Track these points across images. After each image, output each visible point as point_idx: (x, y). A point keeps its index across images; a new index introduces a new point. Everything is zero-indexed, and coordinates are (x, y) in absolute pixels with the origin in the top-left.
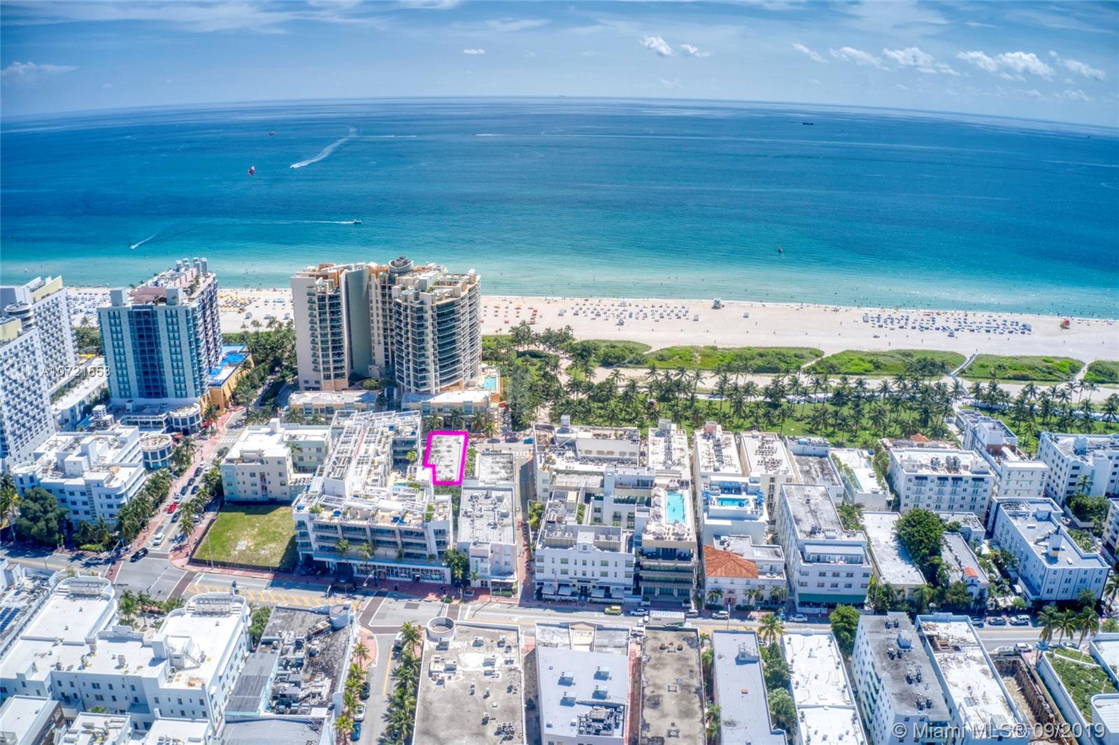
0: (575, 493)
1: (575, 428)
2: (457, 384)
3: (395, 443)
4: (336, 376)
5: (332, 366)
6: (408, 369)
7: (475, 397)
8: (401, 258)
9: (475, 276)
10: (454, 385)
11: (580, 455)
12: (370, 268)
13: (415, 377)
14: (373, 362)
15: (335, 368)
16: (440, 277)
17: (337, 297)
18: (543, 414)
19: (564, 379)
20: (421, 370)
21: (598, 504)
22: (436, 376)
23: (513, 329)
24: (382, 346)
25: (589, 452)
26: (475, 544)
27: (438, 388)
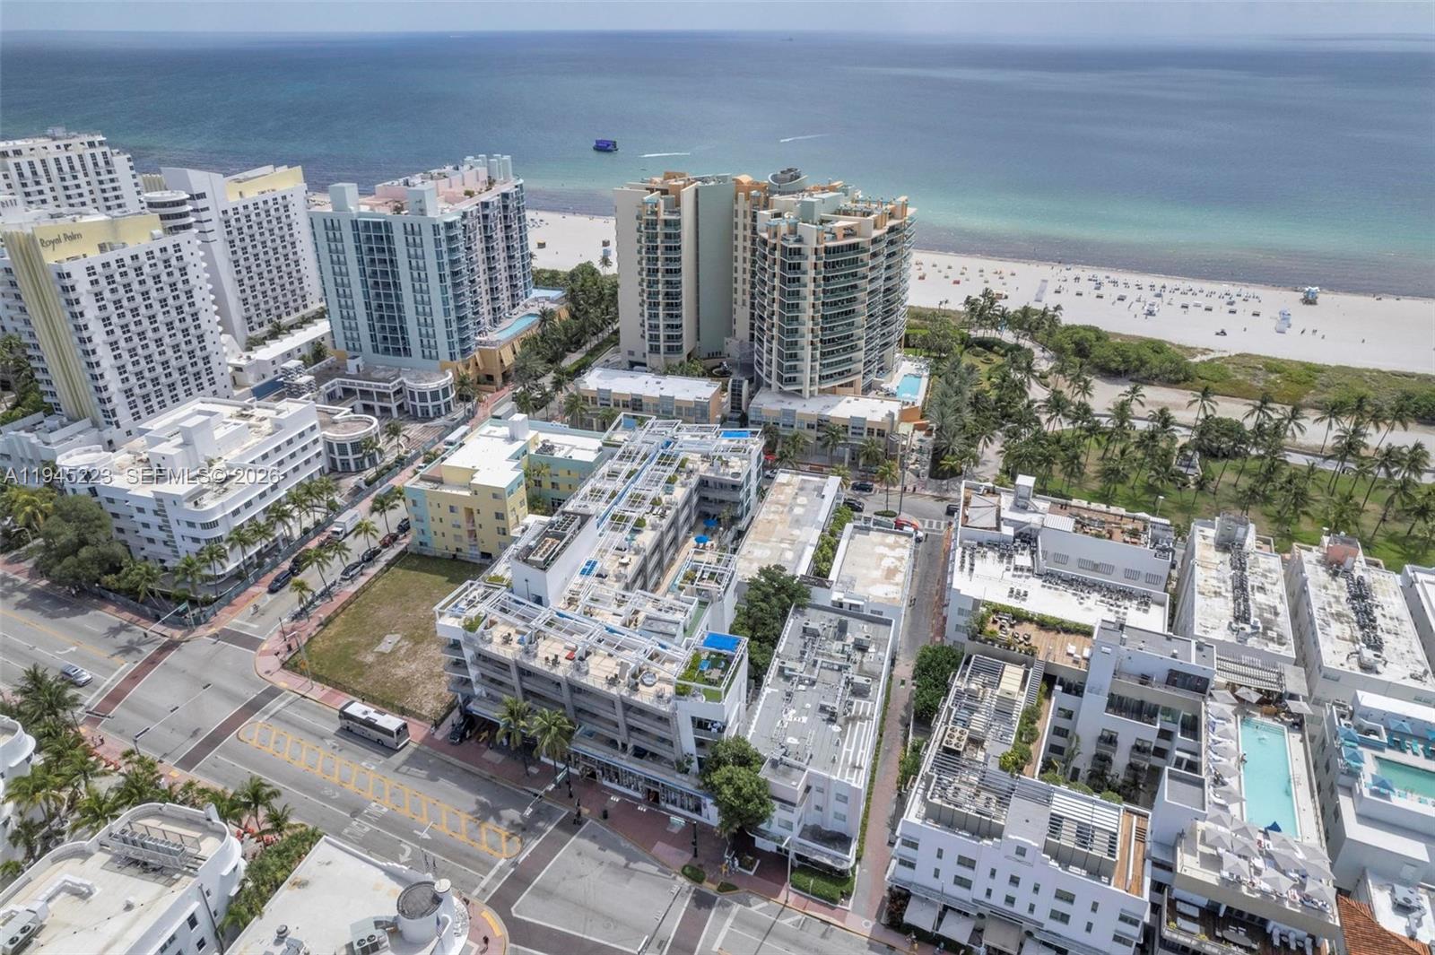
0: (1020, 671)
1: (1042, 504)
2: (851, 384)
3: (703, 483)
4: (670, 349)
5: (662, 333)
6: (770, 351)
7: (871, 410)
8: (790, 170)
9: (905, 205)
10: (846, 385)
11: (1044, 566)
12: (738, 182)
13: (780, 366)
14: (731, 333)
15: (669, 338)
16: (846, 203)
17: (677, 224)
18: (992, 453)
19: (1038, 393)
20: (791, 354)
21: (1069, 701)
22: (812, 368)
23: (969, 301)
24: (747, 309)
25: (1061, 559)
26: (775, 764)
27: (815, 388)
